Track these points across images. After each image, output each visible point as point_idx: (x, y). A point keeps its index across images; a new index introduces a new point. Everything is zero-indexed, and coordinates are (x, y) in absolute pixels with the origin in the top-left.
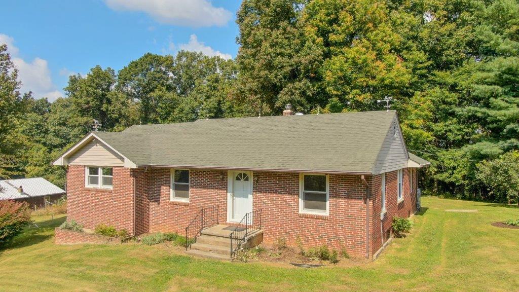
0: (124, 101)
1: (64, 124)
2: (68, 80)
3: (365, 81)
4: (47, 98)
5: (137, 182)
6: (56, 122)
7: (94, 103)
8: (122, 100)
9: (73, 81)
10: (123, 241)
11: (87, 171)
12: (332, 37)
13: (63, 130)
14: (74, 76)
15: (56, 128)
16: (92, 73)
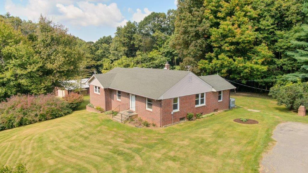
0: (141, 39)
1: (116, 50)
2: (116, 29)
3: (230, 39)
4: (111, 36)
5: (106, 93)
6: (113, 49)
7: (127, 40)
8: (139, 39)
9: (119, 29)
10: (101, 113)
11: (94, 87)
12: (219, 15)
13: (116, 52)
14: (119, 27)
15: (113, 52)
16: (126, 25)
